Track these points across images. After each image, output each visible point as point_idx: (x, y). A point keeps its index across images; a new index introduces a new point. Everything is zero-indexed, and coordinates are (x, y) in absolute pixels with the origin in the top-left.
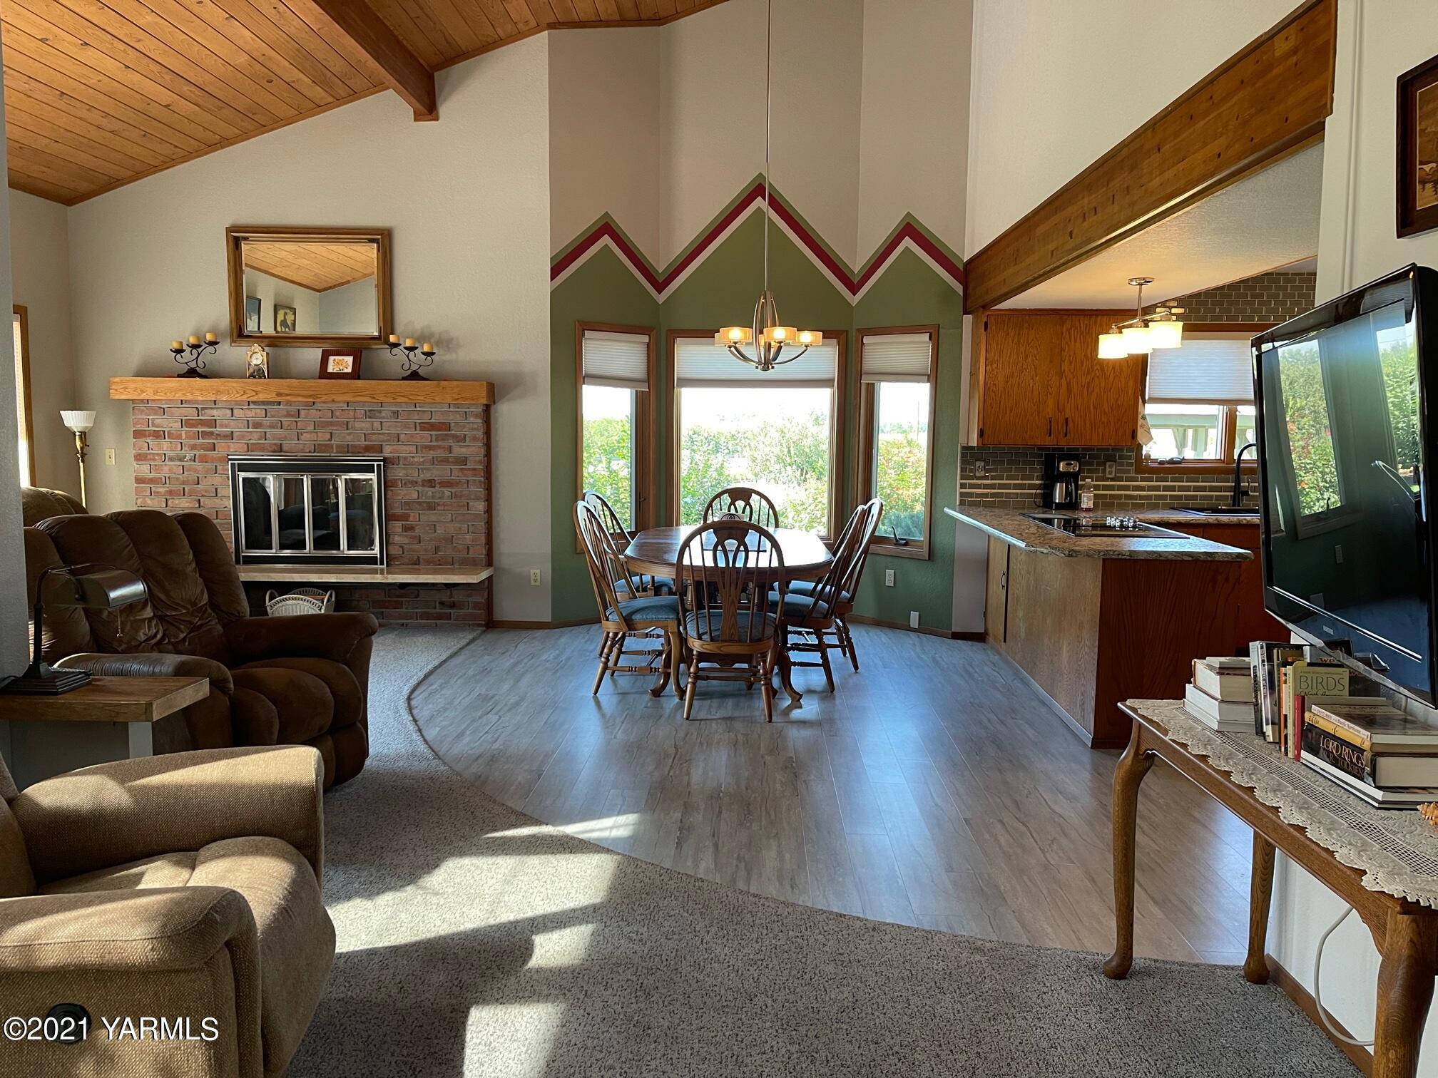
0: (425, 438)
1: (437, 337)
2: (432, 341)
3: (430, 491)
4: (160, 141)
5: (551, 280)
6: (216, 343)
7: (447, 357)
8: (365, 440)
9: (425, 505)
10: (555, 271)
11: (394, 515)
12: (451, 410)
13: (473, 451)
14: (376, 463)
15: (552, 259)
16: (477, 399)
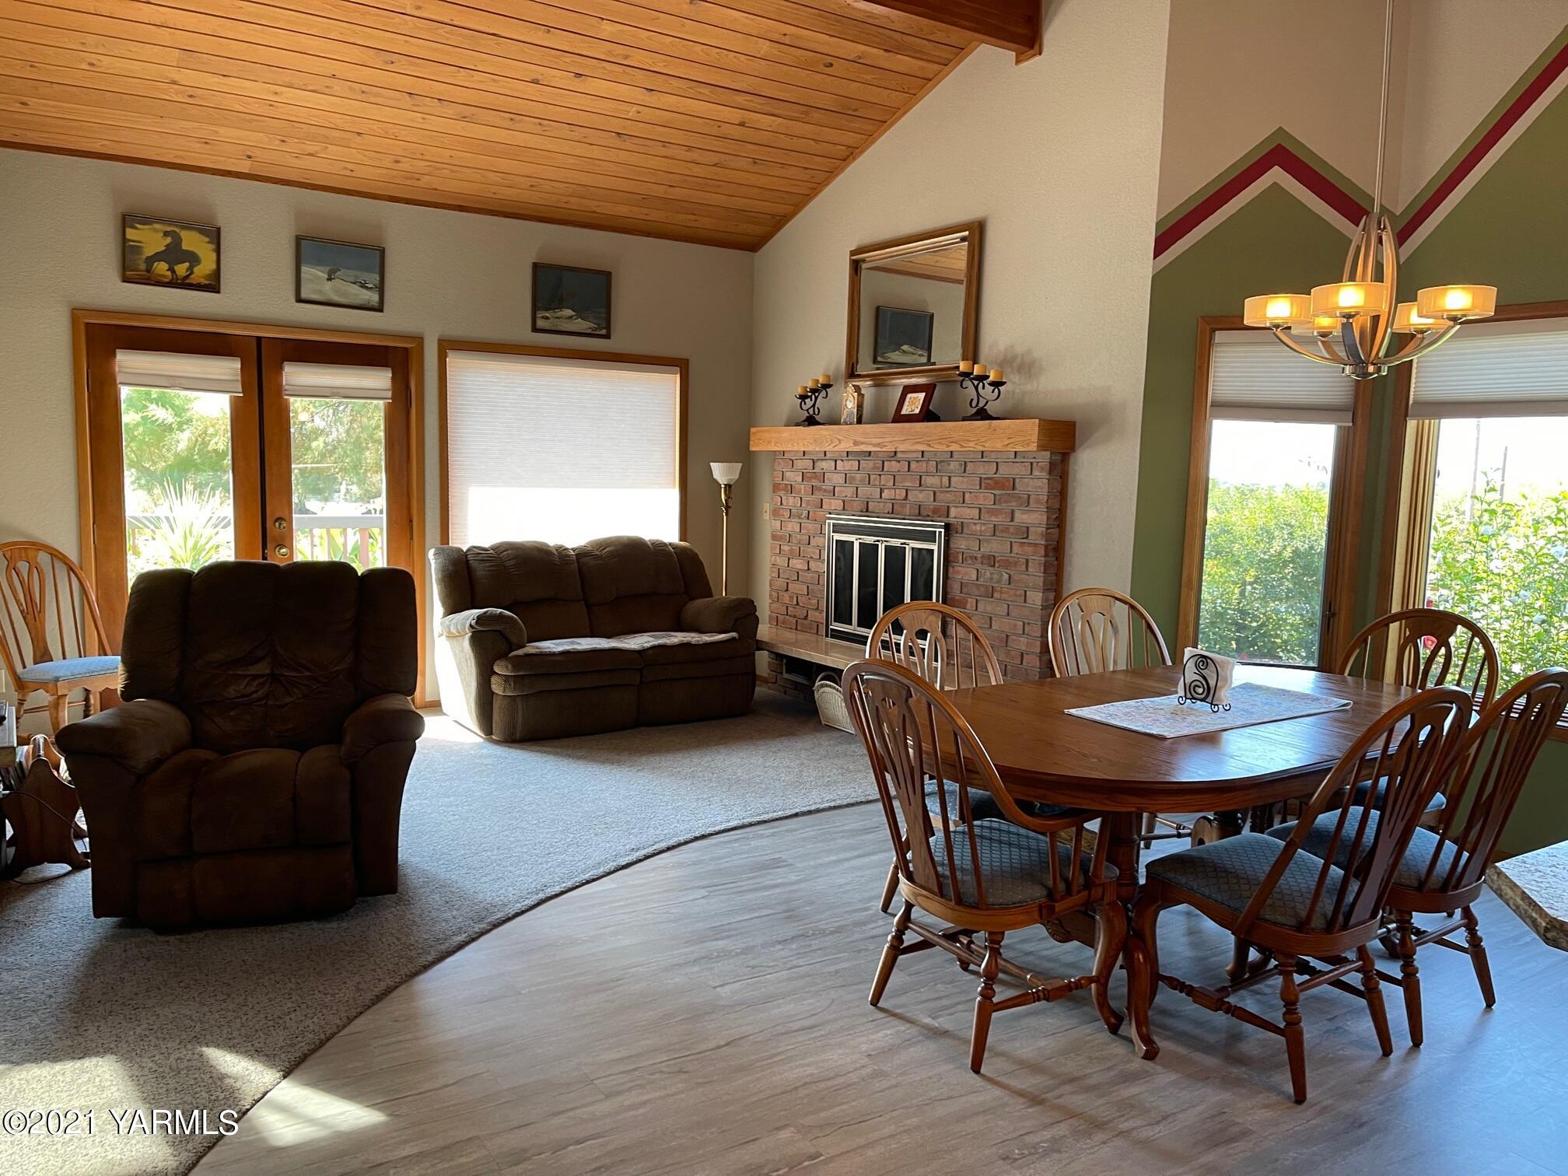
0: (986, 499)
1: (1019, 360)
2: (1014, 365)
3: (987, 572)
4: (780, 165)
5: (1155, 258)
6: (830, 386)
7: (1029, 387)
8: (934, 501)
9: (983, 589)
10: (1162, 243)
11: (953, 599)
12: (1017, 460)
13: (1035, 519)
14: (938, 530)
15: (1158, 224)
16: (1028, 445)
